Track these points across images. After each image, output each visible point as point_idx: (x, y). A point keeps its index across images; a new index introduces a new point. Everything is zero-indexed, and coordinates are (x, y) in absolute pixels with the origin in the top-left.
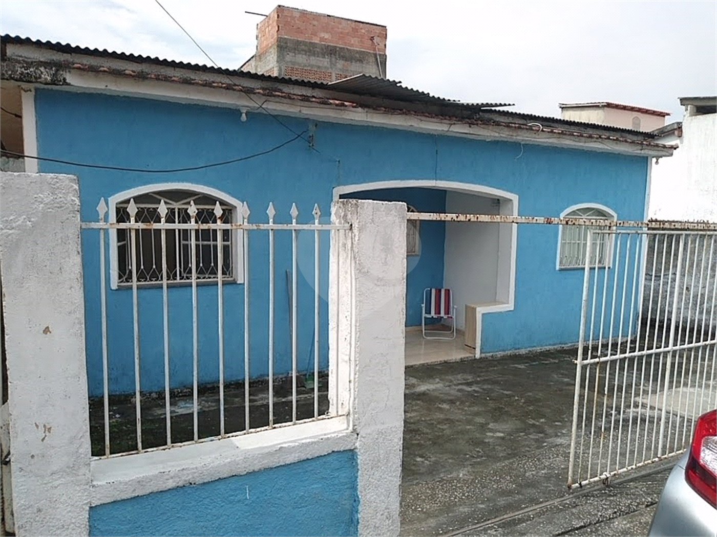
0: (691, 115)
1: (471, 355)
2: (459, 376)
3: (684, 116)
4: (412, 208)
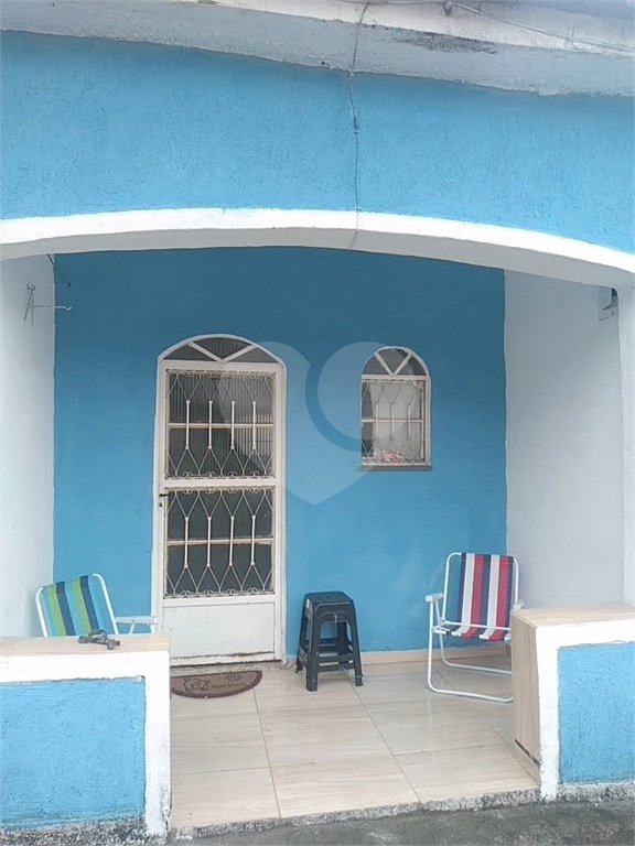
1: (524, 786)
4: (411, 353)
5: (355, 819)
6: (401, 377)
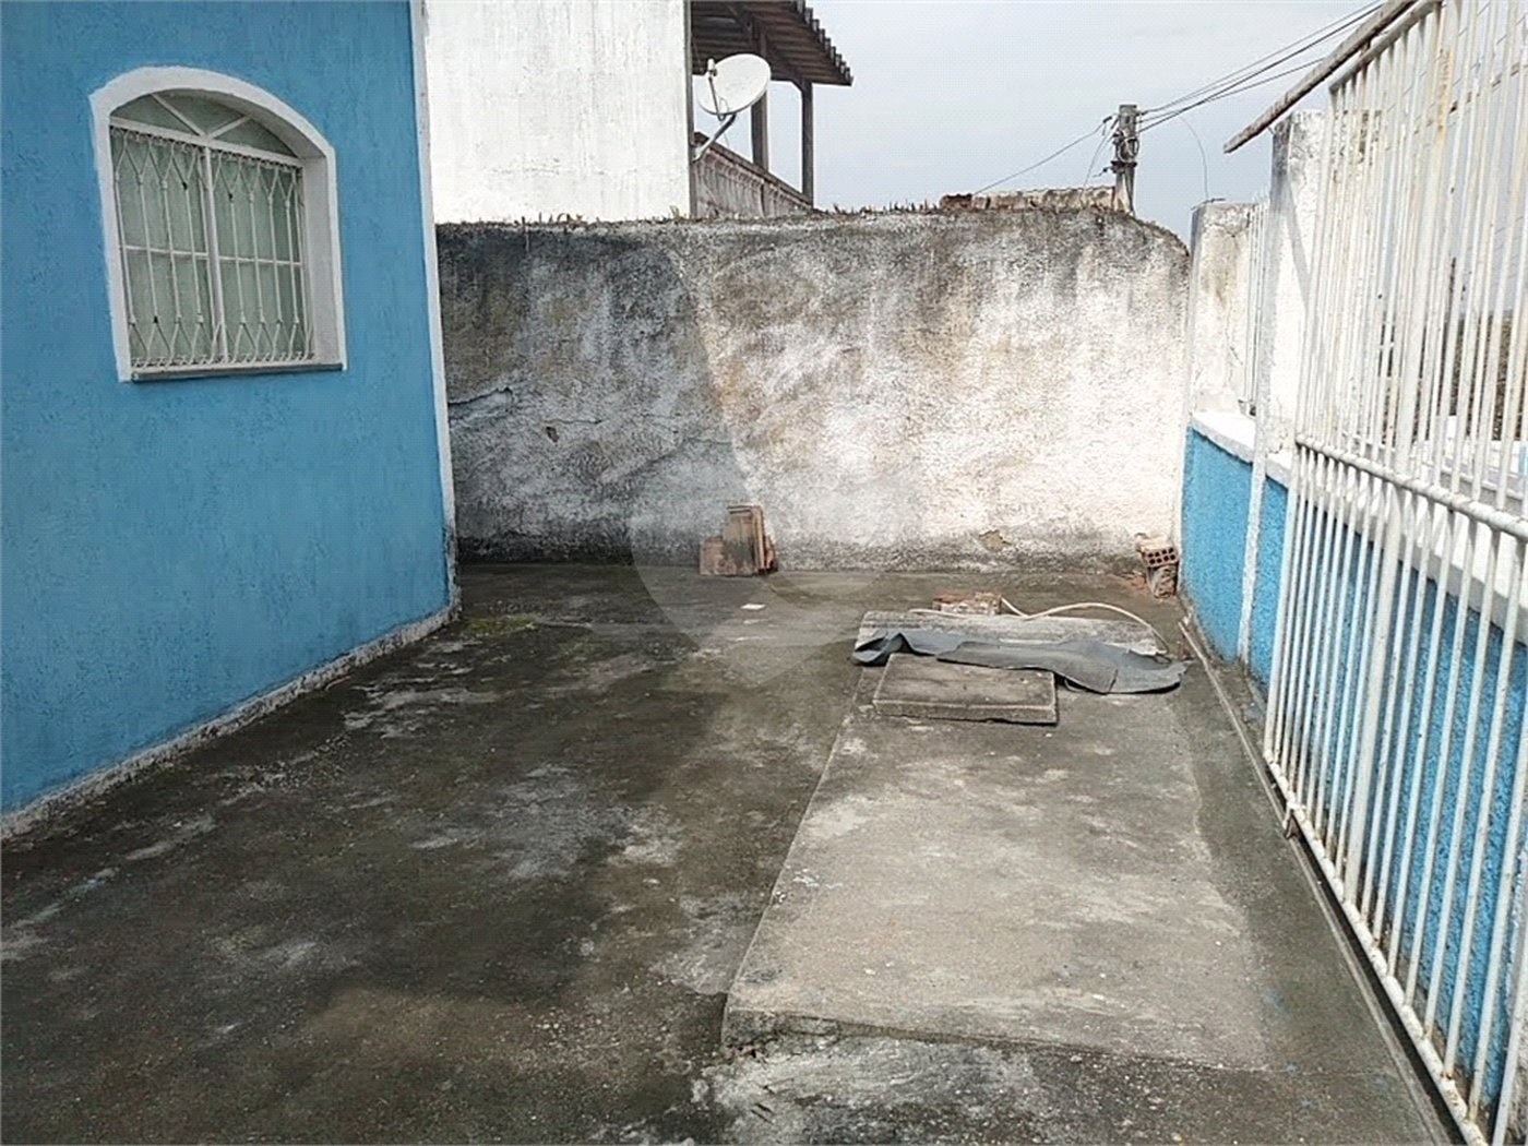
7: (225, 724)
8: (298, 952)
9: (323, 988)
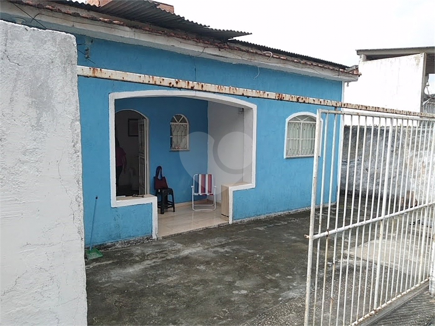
0: (364, 61)
1: (226, 222)
2: (216, 240)
3: (359, 61)
4: (183, 116)
5: (194, 232)
6: (181, 123)
7: (292, 212)
8: (293, 238)
9: (295, 241)
